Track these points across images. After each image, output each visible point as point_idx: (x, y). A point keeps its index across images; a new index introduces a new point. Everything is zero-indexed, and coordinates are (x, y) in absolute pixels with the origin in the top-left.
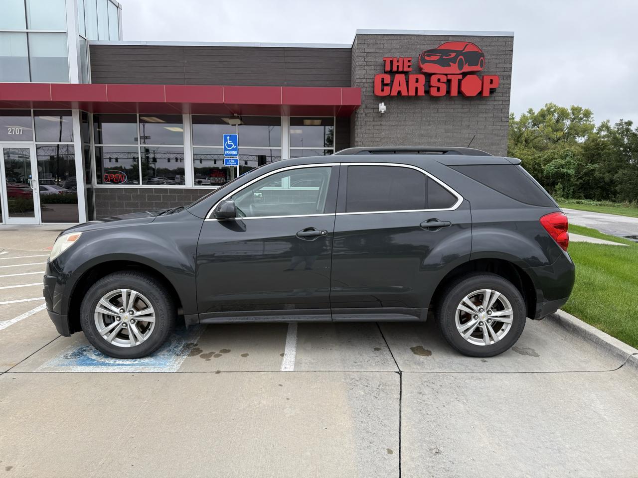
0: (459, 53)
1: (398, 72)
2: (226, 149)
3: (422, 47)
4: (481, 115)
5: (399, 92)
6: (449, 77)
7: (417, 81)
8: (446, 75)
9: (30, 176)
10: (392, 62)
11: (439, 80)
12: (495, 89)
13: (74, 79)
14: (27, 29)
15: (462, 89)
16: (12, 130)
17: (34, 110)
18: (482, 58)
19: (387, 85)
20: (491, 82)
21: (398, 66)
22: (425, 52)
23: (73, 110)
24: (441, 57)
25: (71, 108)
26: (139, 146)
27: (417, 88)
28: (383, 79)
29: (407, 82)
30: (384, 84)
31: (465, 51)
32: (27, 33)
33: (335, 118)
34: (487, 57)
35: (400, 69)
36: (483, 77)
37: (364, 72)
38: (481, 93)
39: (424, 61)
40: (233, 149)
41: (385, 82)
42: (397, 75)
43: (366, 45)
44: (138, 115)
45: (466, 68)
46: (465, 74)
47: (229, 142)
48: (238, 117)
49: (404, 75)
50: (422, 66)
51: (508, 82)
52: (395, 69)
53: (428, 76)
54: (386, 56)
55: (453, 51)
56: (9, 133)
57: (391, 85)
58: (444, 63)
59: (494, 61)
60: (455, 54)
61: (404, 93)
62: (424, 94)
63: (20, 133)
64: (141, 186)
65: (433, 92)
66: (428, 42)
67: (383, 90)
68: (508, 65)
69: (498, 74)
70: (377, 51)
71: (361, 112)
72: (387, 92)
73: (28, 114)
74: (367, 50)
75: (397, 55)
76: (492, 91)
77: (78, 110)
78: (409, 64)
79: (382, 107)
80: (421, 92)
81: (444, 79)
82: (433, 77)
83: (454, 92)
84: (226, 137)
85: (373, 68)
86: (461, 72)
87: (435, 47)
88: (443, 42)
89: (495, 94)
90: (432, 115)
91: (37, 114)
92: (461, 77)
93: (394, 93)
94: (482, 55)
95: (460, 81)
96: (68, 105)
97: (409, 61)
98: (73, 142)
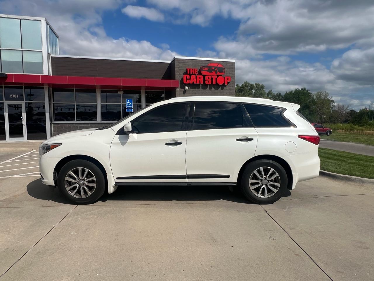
0: (216, 68)
1: (192, 74)
2: (127, 105)
3: (201, 64)
4: (224, 92)
5: (193, 82)
6: (212, 77)
7: (200, 78)
8: (211, 76)
9: (22, 118)
10: (190, 70)
11: (208, 78)
12: (229, 82)
13: (46, 73)
14: (22, 48)
15: (217, 82)
16: (13, 96)
17: (24, 87)
18: (224, 70)
19: (188, 79)
20: (228, 79)
21: (192, 72)
22: (203, 67)
23: (45, 87)
24: (209, 69)
25: (44, 86)
26: (75, 103)
27: (200, 81)
28: (187, 77)
29: (196, 78)
30: (187, 79)
31: (218, 66)
32: (22, 50)
33: (165, 91)
34: (226, 69)
35: (193, 73)
36: (225, 77)
37: (179, 73)
38: (224, 84)
39: (203, 70)
40: (130, 105)
41: (188, 78)
42: (192, 75)
43: (179, 63)
44: (75, 89)
45: (219, 74)
46: (218, 76)
47: (129, 102)
48: (122, 91)
49: (194, 76)
50: (201, 72)
51: (234, 79)
52: (191, 73)
53: (204, 76)
54: (187, 68)
55: (213, 67)
56: (11, 97)
57: (190, 79)
58: (210, 71)
59: (229, 71)
60: (214, 68)
61: (195, 83)
62: (203, 83)
63: (17, 97)
64: (76, 122)
65: (206, 83)
66: (203, 63)
67: (187, 81)
68: (233, 73)
69: (230, 76)
70: (184, 65)
71: (178, 90)
72: (188, 82)
73: (22, 88)
74: (180, 65)
75: (191, 67)
76: (228, 83)
77: (47, 87)
78: (197, 71)
79: (187, 88)
80: (202, 83)
81: (210, 78)
82: (206, 77)
83: (214, 83)
84: (127, 100)
85: (182, 72)
86: (217, 75)
87: (207, 65)
88: (209, 63)
89: (229, 84)
90: (206, 91)
91: (25, 88)
92: (216, 77)
93: (191, 83)
94: (224, 69)
95: (216, 79)
96: (42, 84)
97: (197, 70)
98: (45, 101)
